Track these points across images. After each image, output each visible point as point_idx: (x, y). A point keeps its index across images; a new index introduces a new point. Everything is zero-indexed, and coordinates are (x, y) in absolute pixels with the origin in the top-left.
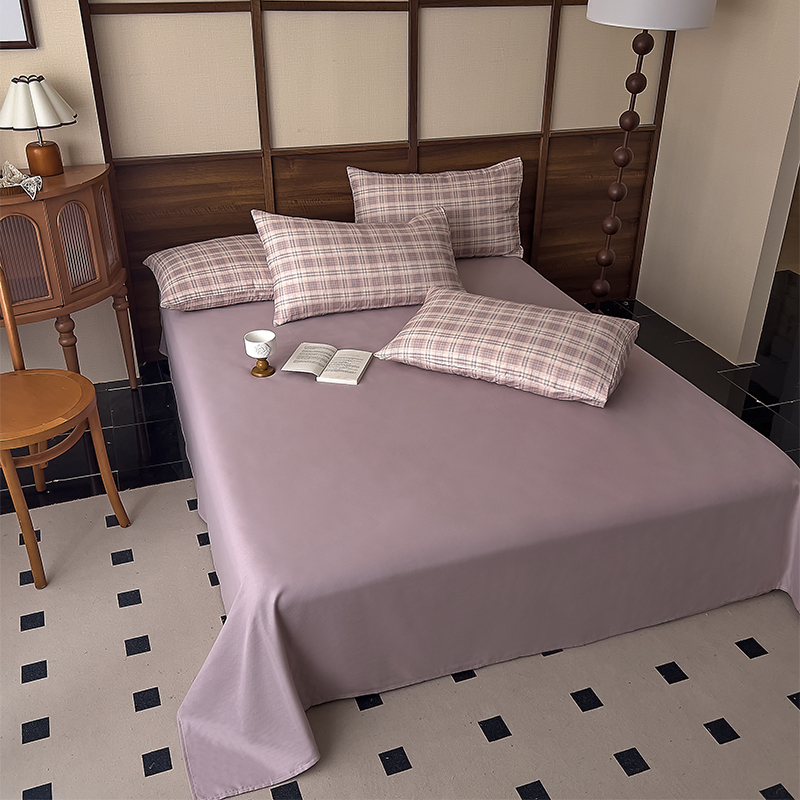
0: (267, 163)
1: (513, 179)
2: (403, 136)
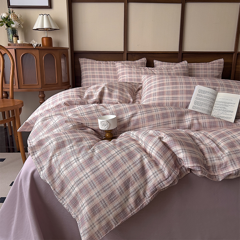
0: (125, 56)
1: (219, 66)
2: (177, 50)
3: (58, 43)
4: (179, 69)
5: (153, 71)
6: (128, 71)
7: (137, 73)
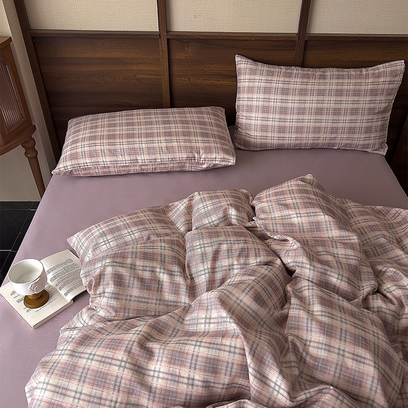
0: (163, 44)
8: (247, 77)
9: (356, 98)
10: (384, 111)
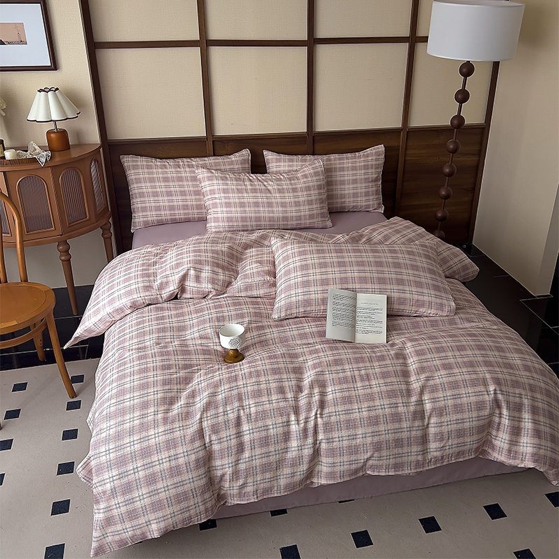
0: (210, 145)
2: (303, 129)
3: (78, 134)
4: (310, 179)
5: (265, 183)
6: (221, 187)
7: (239, 191)
8: (275, 164)
9: (354, 172)
10: (376, 180)
